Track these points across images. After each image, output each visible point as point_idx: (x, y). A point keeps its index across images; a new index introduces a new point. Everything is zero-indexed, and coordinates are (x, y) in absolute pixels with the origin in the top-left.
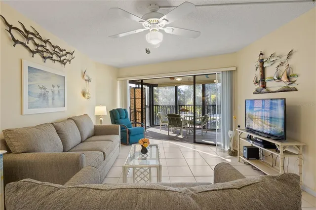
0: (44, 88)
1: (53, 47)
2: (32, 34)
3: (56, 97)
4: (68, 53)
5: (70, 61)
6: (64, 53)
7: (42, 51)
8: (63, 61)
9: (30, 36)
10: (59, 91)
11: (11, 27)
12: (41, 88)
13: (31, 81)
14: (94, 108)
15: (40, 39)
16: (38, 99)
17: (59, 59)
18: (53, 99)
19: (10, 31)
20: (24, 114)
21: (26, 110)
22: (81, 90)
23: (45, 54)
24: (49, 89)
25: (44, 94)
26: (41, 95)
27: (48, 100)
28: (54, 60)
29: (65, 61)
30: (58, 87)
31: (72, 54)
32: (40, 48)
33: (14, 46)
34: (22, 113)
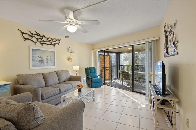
0: (42, 58)
1: (47, 38)
2: (35, 34)
3: (49, 61)
4: (57, 40)
5: (58, 44)
6: (54, 40)
7: (40, 41)
8: (54, 44)
9: (33, 35)
10: (51, 59)
11: (23, 33)
12: (40, 58)
13: (34, 55)
14: (73, 67)
15: (40, 36)
16: (38, 62)
17: (51, 44)
18: (47, 62)
19: (23, 35)
20: (30, 69)
21: (31, 67)
22: (67, 57)
23: (42, 42)
24: (45, 58)
25: (42, 60)
26: (40, 61)
27: (44, 63)
28: (48, 44)
29: (55, 44)
30: (51, 56)
31: (59, 40)
32: (39, 40)
33: (25, 41)
34: (29, 69)
